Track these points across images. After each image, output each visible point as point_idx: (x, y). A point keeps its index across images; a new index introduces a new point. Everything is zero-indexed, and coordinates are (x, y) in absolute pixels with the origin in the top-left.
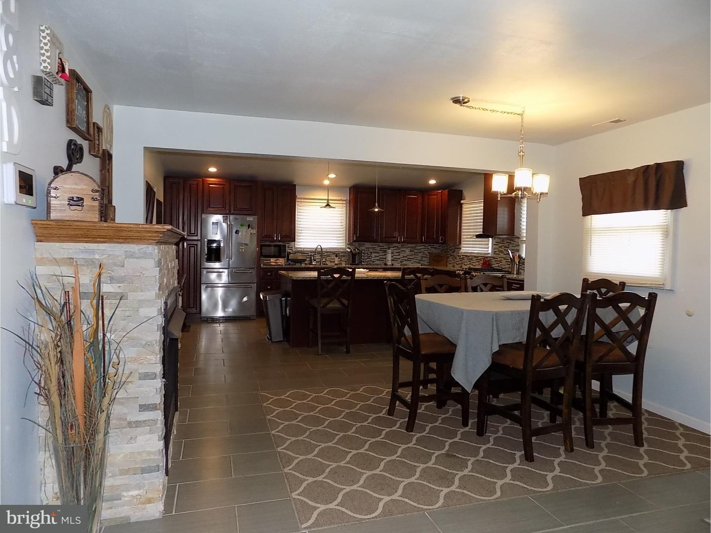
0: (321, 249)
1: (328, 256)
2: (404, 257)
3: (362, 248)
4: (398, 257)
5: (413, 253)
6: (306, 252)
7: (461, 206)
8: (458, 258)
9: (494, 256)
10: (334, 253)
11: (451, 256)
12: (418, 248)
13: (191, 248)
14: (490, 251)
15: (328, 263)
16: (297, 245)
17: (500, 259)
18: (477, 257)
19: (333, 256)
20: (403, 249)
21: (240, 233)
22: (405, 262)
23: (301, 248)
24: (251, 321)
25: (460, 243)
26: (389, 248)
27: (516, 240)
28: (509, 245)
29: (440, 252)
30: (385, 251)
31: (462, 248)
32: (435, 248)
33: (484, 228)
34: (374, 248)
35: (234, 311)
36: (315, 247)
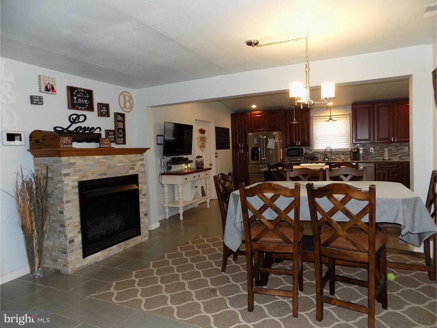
0: (331, 150)
1: (338, 154)
6: (321, 153)
15: (337, 159)
16: (315, 148)
19: (341, 154)
20: (401, 147)
21: (269, 143)
22: (404, 157)
23: (317, 150)
26: (386, 147)
30: (383, 150)
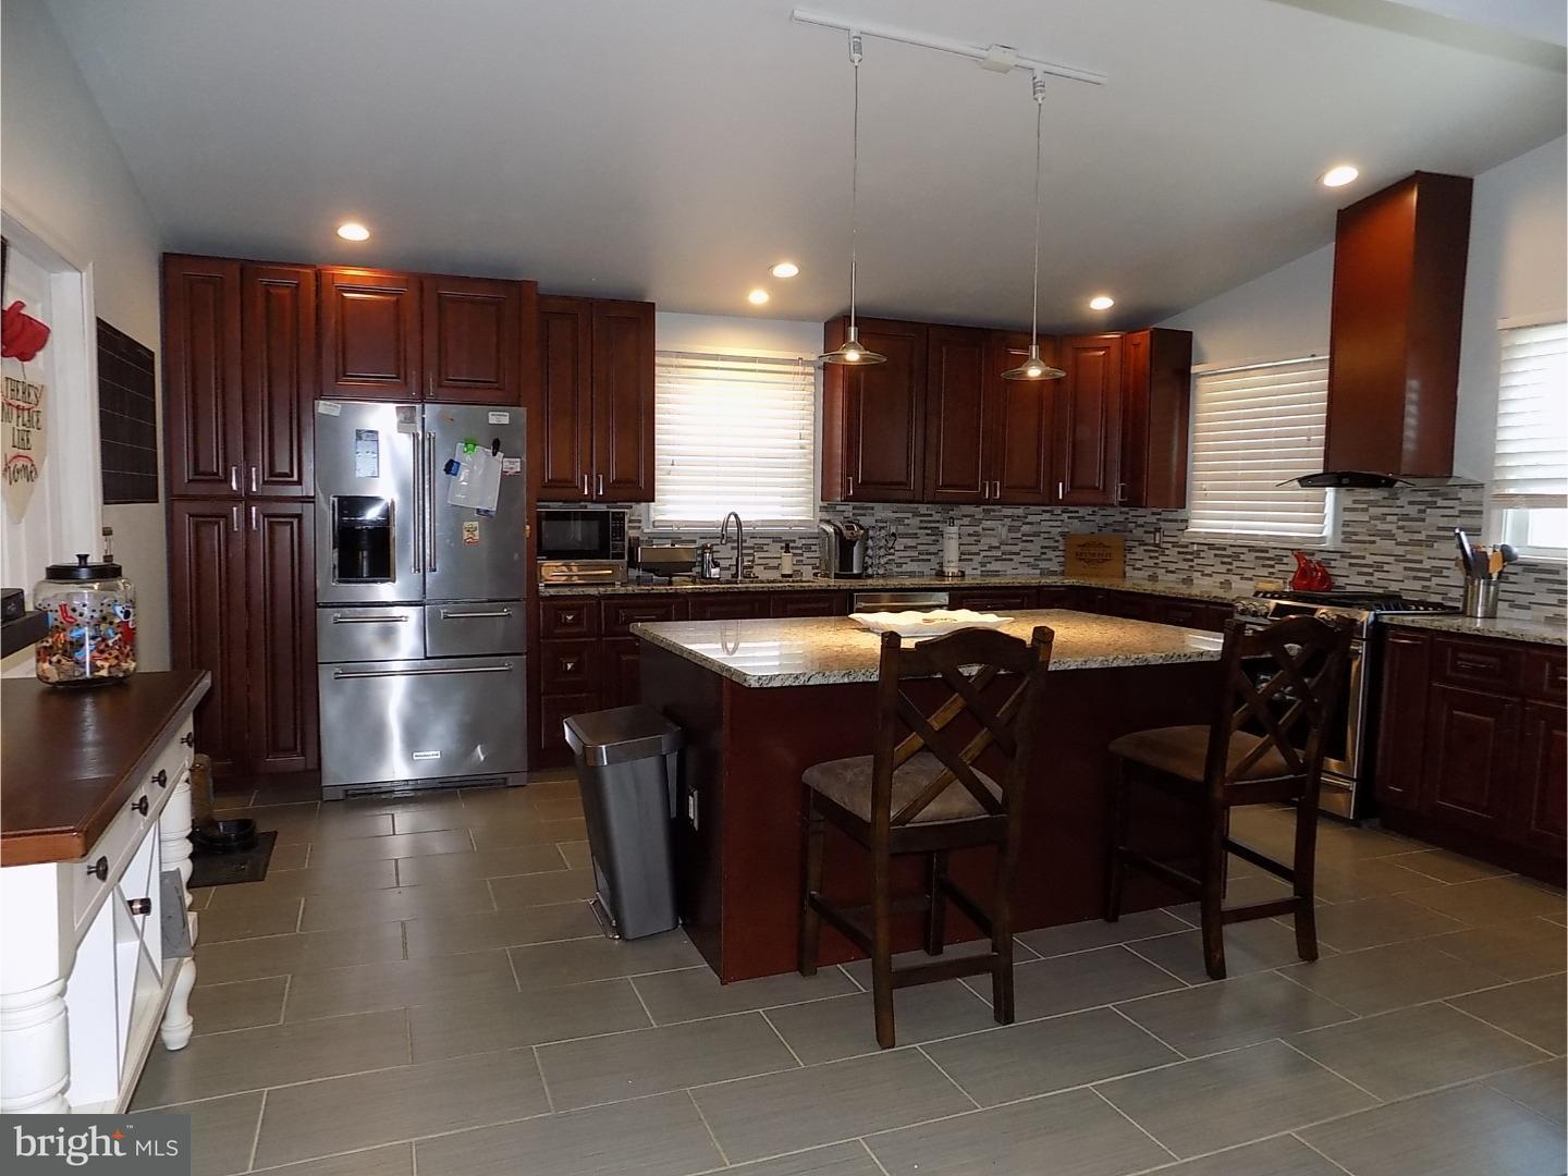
0: (739, 524)
1: (760, 548)
2: (991, 548)
3: (866, 521)
4: (974, 549)
5: (1019, 535)
8: (1174, 551)
9: (1346, 547)
10: (776, 539)
11: (1144, 544)
12: (1030, 519)
13: (277, 528)
14: (1328, 531)
15: (758, 571)
16: (662, 512)
17: (1378, 558)
19: (775, 549)
20: (989, 524)
21: (463, 474)
22: (995, 565)
23: (670, 524)
24: (511, 791)
25: (1182, 503)
26: (952, 522)
28: (1420, 511)
29: (1097, 530)
30: (937, 534)
31: (1194, 521)
33: (1326, 454)
34: (900, 521)
35: (446, 760)
36: (721, 518)
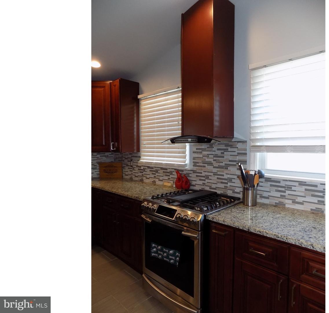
7: (137, 102)
8: (137, 169)
9: (195, 168)
11: (128, 166)
14: (188, 161)
17: (207, 174)
18: (165, 170)
25: (138, 150)
27: (239, 145)
28: (222, 153)
29: (113, 160)
31: (142, 157)
32: (107, 157)
33: (183, 129)
